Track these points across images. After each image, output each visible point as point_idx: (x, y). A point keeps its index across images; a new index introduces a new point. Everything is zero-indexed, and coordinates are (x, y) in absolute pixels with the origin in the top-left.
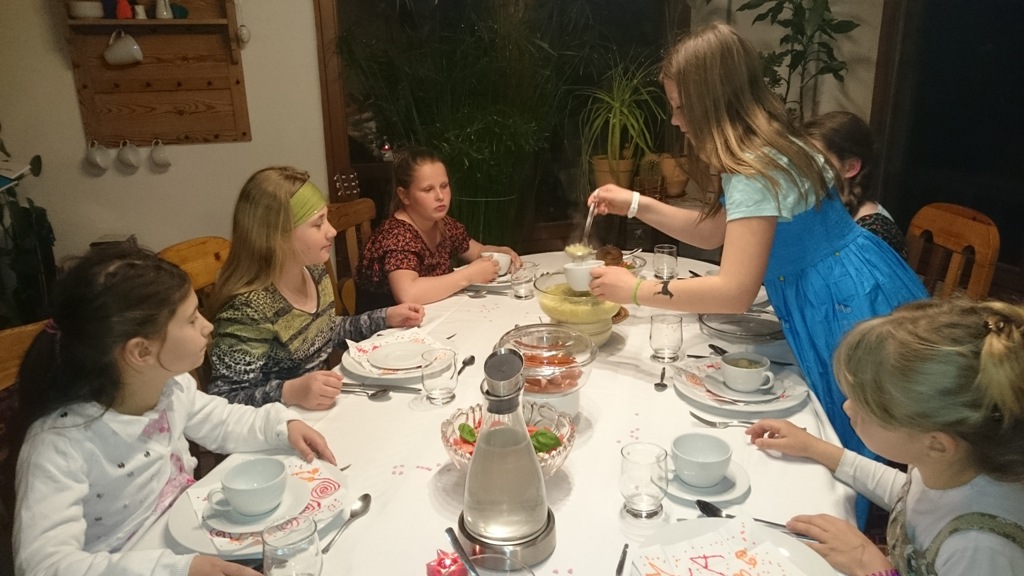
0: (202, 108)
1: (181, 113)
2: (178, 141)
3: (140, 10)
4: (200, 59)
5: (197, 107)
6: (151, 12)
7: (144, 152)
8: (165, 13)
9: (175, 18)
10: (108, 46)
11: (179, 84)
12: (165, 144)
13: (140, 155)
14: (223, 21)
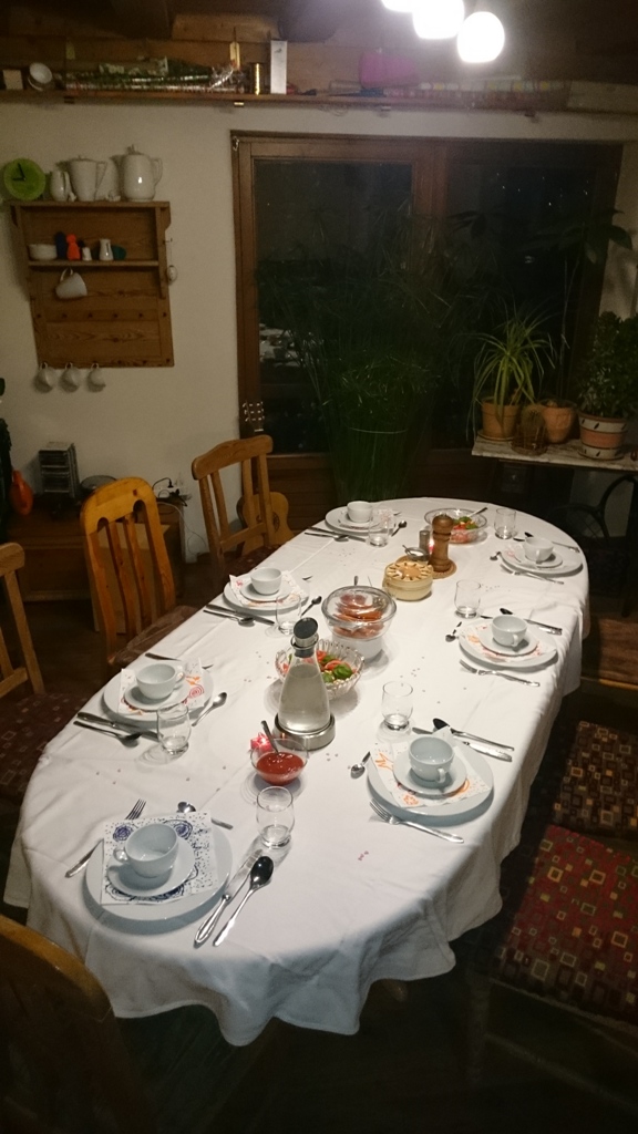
0: (133, 336)
1: (116, 340)
2: (112, 365)
3: (87, 252)
4: (134, 293)
5: (129, 336)
6: (96, 253)
7: (84, 373)
8: (107, 255)
9: (115, 259)
10: (59, 282)
11: (116, 316)
12: (101, 367)
13: (79, 375)
14: (156, 263)
